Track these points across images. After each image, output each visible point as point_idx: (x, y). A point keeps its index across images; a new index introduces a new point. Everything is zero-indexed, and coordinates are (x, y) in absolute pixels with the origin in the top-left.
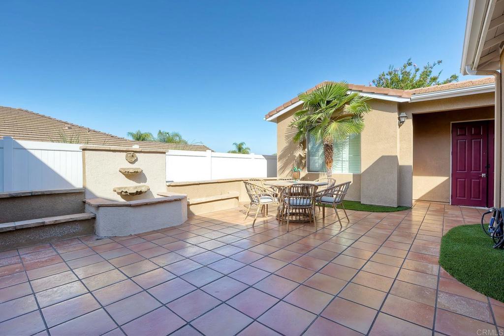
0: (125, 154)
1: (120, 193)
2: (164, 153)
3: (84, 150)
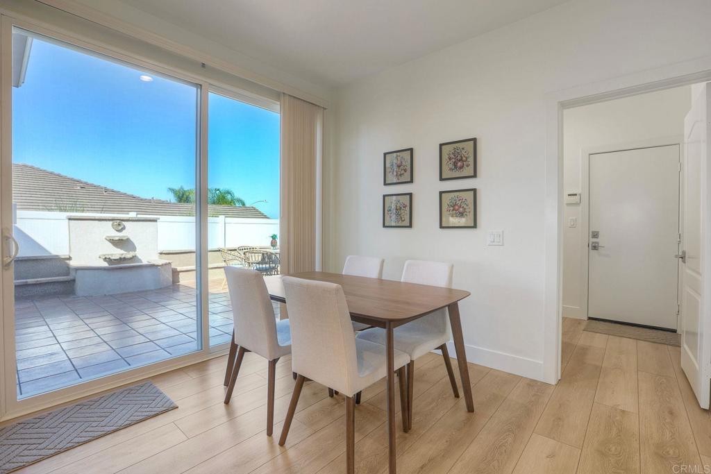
0: (111, 222)
1: (105, 259)
2: (155, 221)
3: (70, 219)
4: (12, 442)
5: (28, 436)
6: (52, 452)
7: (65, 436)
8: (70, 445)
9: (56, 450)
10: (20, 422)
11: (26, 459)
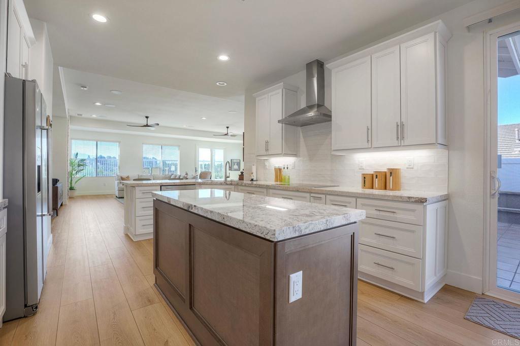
4: (484, 308)
5: (494, 311)
6: (502, 330)
7: (516, 327)
8: (516, 335)
9: (504, 331)
10: (495, 301)
11: (485, 322)
